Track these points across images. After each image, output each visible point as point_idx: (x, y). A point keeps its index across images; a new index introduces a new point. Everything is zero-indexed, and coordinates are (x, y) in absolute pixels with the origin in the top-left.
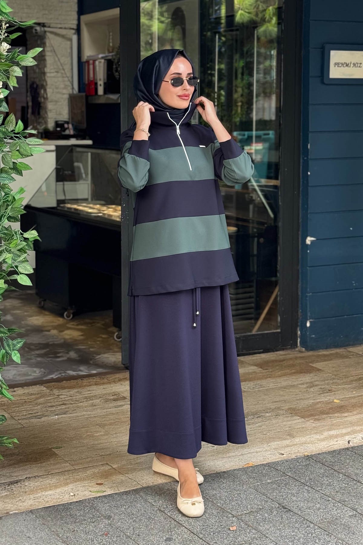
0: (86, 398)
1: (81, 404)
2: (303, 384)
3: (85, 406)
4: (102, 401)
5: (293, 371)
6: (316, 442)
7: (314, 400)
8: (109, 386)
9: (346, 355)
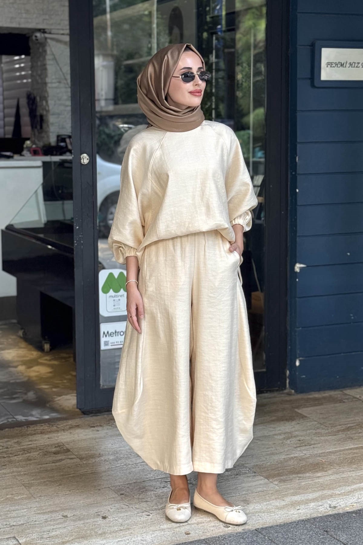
0: (24, 450)
1: (16, 457)
2: (280, 434)
3: (18, 460)
4: (40, 454)
5: (274, 418)
6: (273, 510)
7: (288, 455)
8: (56, 435)
9: (340, 399)
